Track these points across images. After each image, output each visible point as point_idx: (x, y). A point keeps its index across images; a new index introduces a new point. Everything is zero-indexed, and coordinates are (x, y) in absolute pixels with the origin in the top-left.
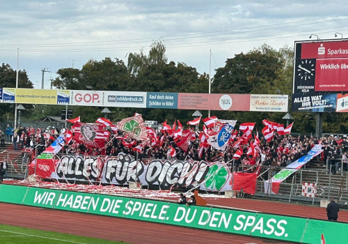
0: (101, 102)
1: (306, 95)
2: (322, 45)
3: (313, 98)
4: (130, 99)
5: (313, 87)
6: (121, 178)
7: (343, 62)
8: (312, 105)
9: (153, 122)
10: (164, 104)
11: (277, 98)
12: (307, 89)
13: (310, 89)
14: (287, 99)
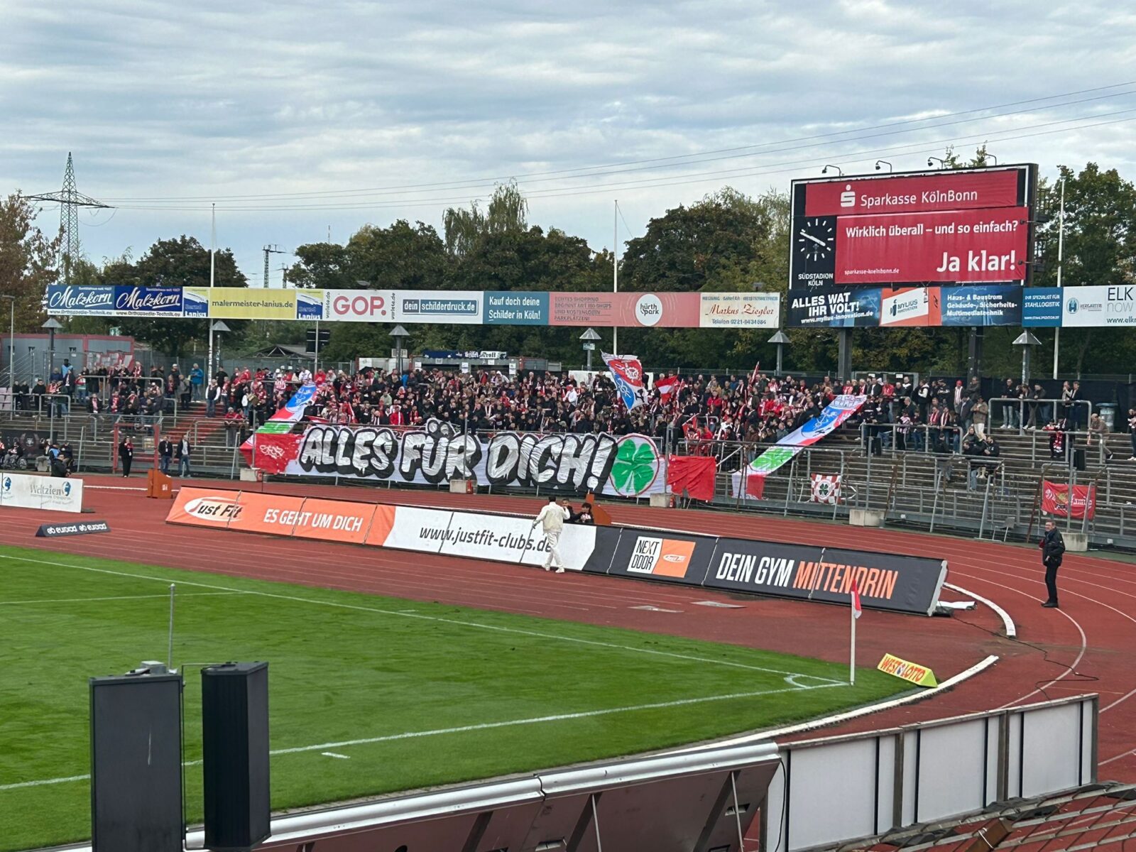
0: (389, 312)
1: (817, 292)
2: (848, 187)
3: (832, 299)
4: (450, 307)
5: (831, 276)
6: (433, 471)
7: (894, 222)
9: (497, 354)
10: (519, 315)
11: (756, 298)
12: (818, 280)
13: (824, 280)
14: (778, 302)
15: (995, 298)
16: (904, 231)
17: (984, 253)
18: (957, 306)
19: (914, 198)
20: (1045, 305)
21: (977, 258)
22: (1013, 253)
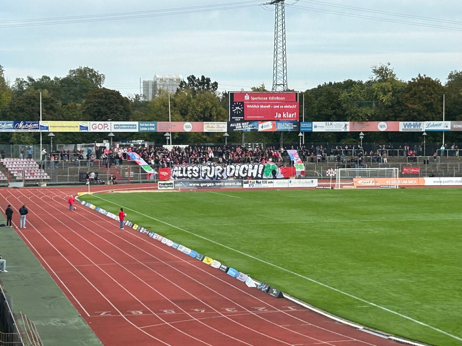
0: (110, 129)
1: (238, 122)
2: (247, 94)
3: (243, 124)
4: (128, 126)
5: (243, 118)
6: (212, 176)
7: (261, 104)
8: (242, 128)
9: (141, 141)
10: (149, 129)
11: (220, 124)
12: (238, 119)
13: (240, 119)
14: (226, 125)
15: (291, 124)
16: (264, 107)
17: (287, 113)
18: (280, 126)
19: (267, 98)
20: (307, 126)
21: (285, 114)
22: (295, 113)
